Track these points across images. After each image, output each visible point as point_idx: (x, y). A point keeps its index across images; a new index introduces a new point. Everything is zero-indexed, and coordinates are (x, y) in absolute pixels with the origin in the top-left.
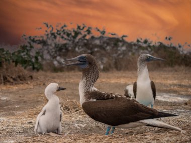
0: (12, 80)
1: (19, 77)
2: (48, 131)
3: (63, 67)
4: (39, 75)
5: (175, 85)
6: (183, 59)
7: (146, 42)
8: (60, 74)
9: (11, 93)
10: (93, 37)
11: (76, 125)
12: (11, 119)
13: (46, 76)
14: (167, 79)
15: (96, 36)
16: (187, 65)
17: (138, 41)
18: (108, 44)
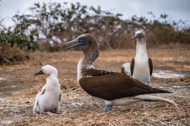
0: (8, 61)
1: (15, 57)
2: (46, 110)
3: (59, 47)
4: (36, 55)
5: (170, 62)
6: (178, 37)
7: (141, 20)
8: (56, 53)
9: (7, 73)
10: (88, 17)
11: (74, 104)
12: (8, 100)
13: (43, 56)
14: (163, 56)
15: (91, 15)
16: (181, 42)
17: (133, 19)
18: (103, 23)
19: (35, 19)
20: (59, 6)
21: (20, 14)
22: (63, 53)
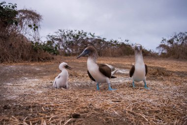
0: (42, 60)
1: (46, 58)
2: (60, 87)
3: (70, 54)
4: (57, 57)
5: (129, 65)
7: (115, 42)
8: (68, 57)
9: (41, 66)
10: (87, 38)
11: (76, 84)
12: (41, 80)
13: (61, 58)
14: (125, 61)
15: (89, 37)
17: (111, 41)
18: (95, 42)
19: (59, 38)
20: (72, 31)
21: (51, 35)
22: (72, 57)
